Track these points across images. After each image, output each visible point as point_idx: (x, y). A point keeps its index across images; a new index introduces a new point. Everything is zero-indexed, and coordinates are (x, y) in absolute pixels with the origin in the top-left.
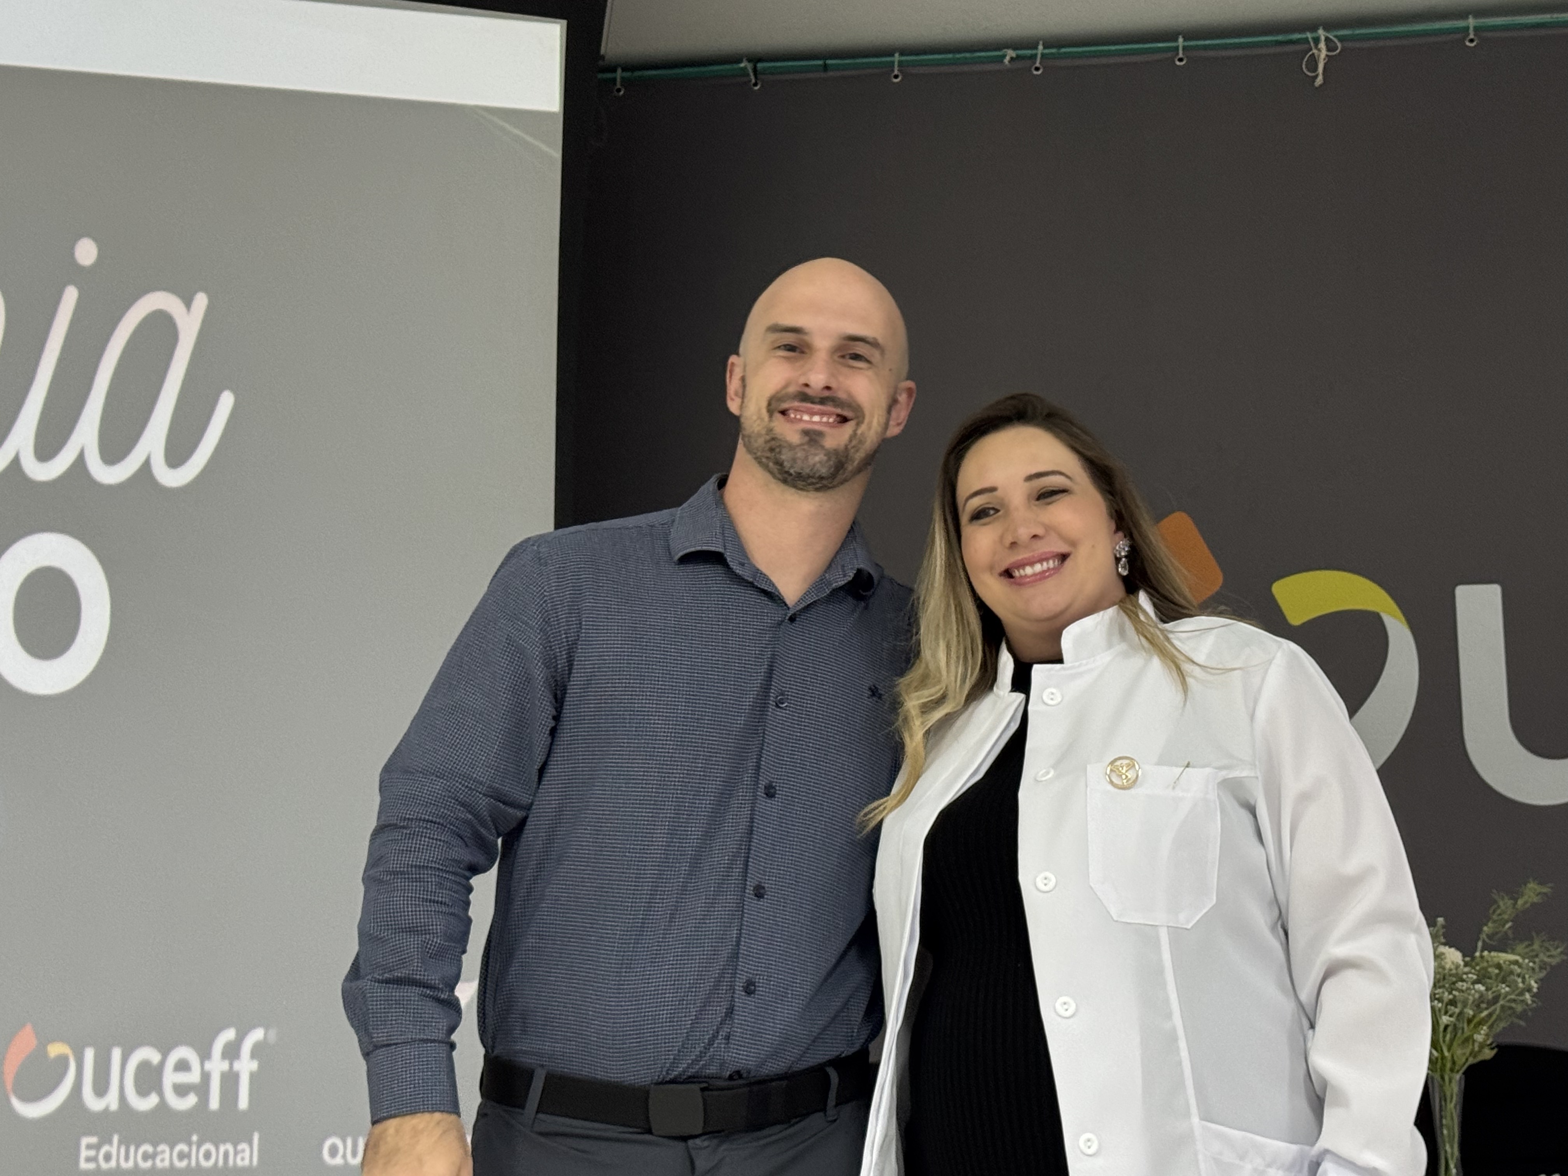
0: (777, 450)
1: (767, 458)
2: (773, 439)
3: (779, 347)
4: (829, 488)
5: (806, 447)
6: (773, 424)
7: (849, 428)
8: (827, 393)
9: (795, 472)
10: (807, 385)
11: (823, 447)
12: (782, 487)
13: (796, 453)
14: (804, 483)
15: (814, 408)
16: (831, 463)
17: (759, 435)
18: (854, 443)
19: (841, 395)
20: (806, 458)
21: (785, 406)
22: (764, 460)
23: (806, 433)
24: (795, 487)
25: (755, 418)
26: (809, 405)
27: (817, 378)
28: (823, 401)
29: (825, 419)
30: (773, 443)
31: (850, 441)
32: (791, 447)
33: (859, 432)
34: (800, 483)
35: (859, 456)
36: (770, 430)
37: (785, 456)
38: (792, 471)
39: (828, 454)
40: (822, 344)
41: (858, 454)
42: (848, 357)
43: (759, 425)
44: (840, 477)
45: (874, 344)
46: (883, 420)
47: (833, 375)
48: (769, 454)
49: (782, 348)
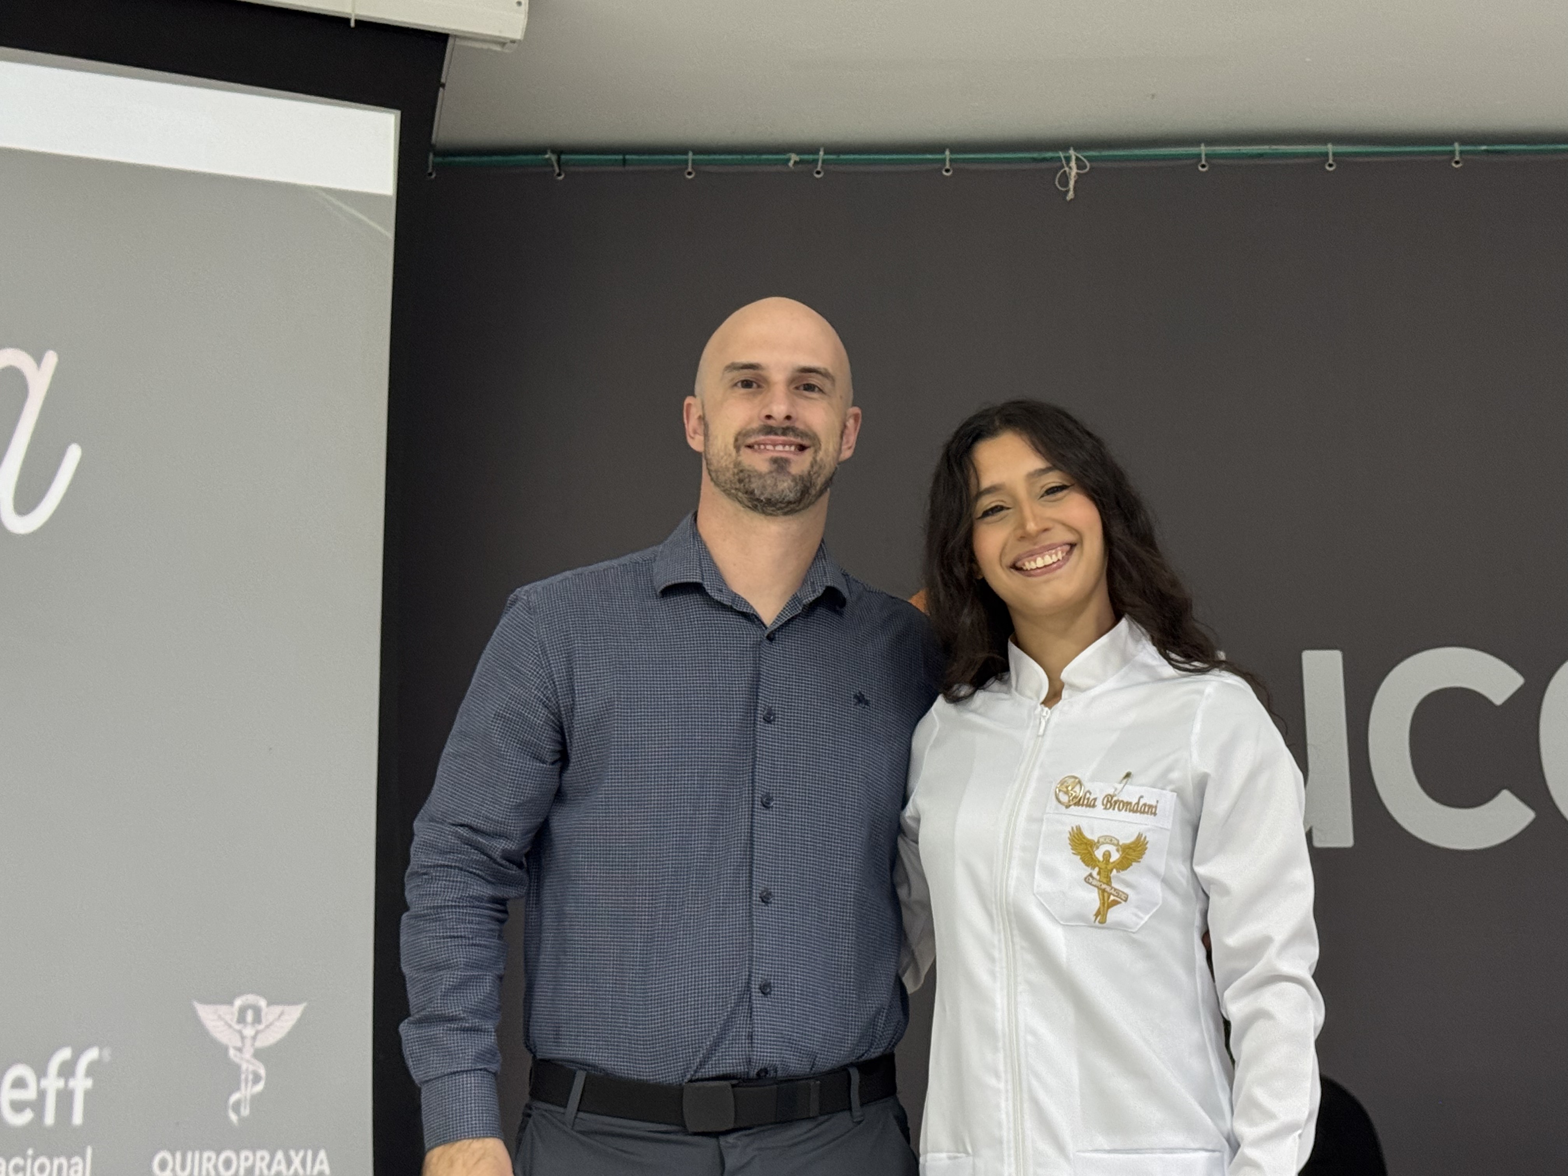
0: (747, 480)
1: (736, 489)
2: (742, 471)
3: (736, 385)
4: (796, 511)
5: (774, 474)
6: (740, 459)
7: (808, 455)
8: (787, 424)
9: (765, 498)
10: (769, 417)
11: (789, 473)
12: (752, 514)
13: (765, 481)
14: (773, 508)
15: (778, 440)
16: (798, 488)
17: (727, 469)
18: (816, 468)
19: (799, 426)
20: (775, 485)
21: (751, 440)
22: (733, 491)
23: (775, 461)
24: (764, 512)
25: (722, 454)
26: (772, 437)
27: (779, 409)
28: (785, 431)
29: (787, 448)
30: (741, 475)
31: (812, 466)
32: (761, 476)
33: (818, 459)
34: (770, 509)
35: (820, 481)
36: (737, 464)
37: (755, 485)
38: (762, 498)
39: (794, 479)
40: (779, 377)
41: (819, 479)
42: (802, 388)
43: (726, 460)
44: (806, 501)
45: (825, 374)
46: (837, 447)
47: (793, 404)
48: (738, 486)
49: (739, 384)
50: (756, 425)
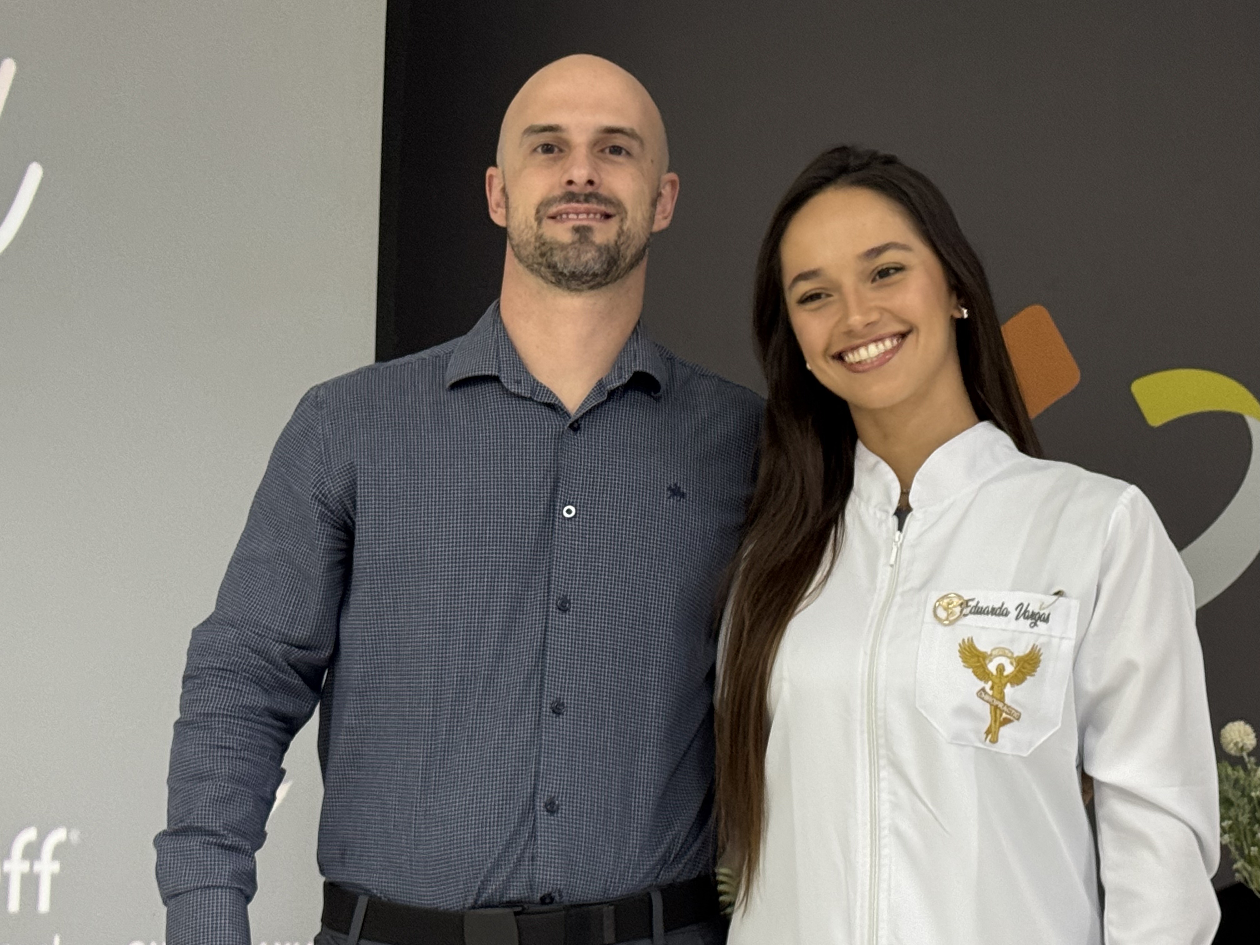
0: (549, 253)
1: (539, 264)
2: (543, 244)
3: (535, 150)
4: (603, 285)
5: (577, 244)
6: (542, 231)
7: (613, 224)
8: (590, 189)
9: (569, 272)
10: (570, 183)
11: (593, 243)
13: (568, 253)
14: (578, 283)
15: (581, 208)
16: (604, 259)
17: (529, 242)
18: (623, 239)
19: (603, 192)
20: (579, 256)
21: (553, 210)
22: (536, 267)
23: (577, 230)
24: (568, 288)
25: (523, 227)
26: (575, 205)
27: (581, 174)
28: (588, 198)
29: (590, 216)
30: (543, 248)
31: (619, 236)
32: (563, 247)
33: (625, 227)
34: (574, 284)
36: (539, 237)
37: (557, 258)
38: (565, 271)
39: (599, 250)
40: (580, 139)
41: (628, 251)
42: (607, 151)
43: (527, 233)
44: (613, 274)
45: (632, 135)
46: (648, 217)
47: (596, 168)
48: (540, 260)
49: (540, 150)
50: (558, 192)
